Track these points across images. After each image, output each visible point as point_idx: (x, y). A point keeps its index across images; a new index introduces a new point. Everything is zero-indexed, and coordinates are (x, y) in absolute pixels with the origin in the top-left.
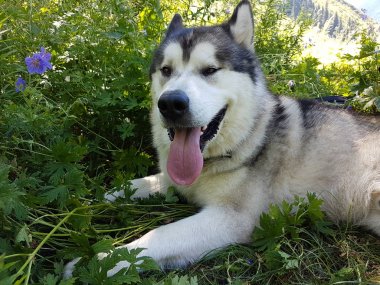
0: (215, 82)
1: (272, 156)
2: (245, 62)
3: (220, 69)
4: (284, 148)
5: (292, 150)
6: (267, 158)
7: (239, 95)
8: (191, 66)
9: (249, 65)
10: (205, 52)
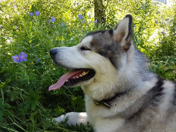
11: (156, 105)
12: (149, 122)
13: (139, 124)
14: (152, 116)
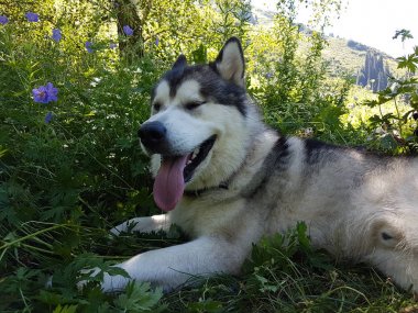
0: (199, 114)
1: (271, 189)
2: (232, 95)
3: (204, 103)
4: (283, 181)
5: (290, 184)
6: (266, 192)
7: (226, 126)
8: (177, 101)
9: (236, 98)
10: (190, 89)
11: (284, 170)
12: (279, 196)
13: (266, 201)
14: (282, 187)
